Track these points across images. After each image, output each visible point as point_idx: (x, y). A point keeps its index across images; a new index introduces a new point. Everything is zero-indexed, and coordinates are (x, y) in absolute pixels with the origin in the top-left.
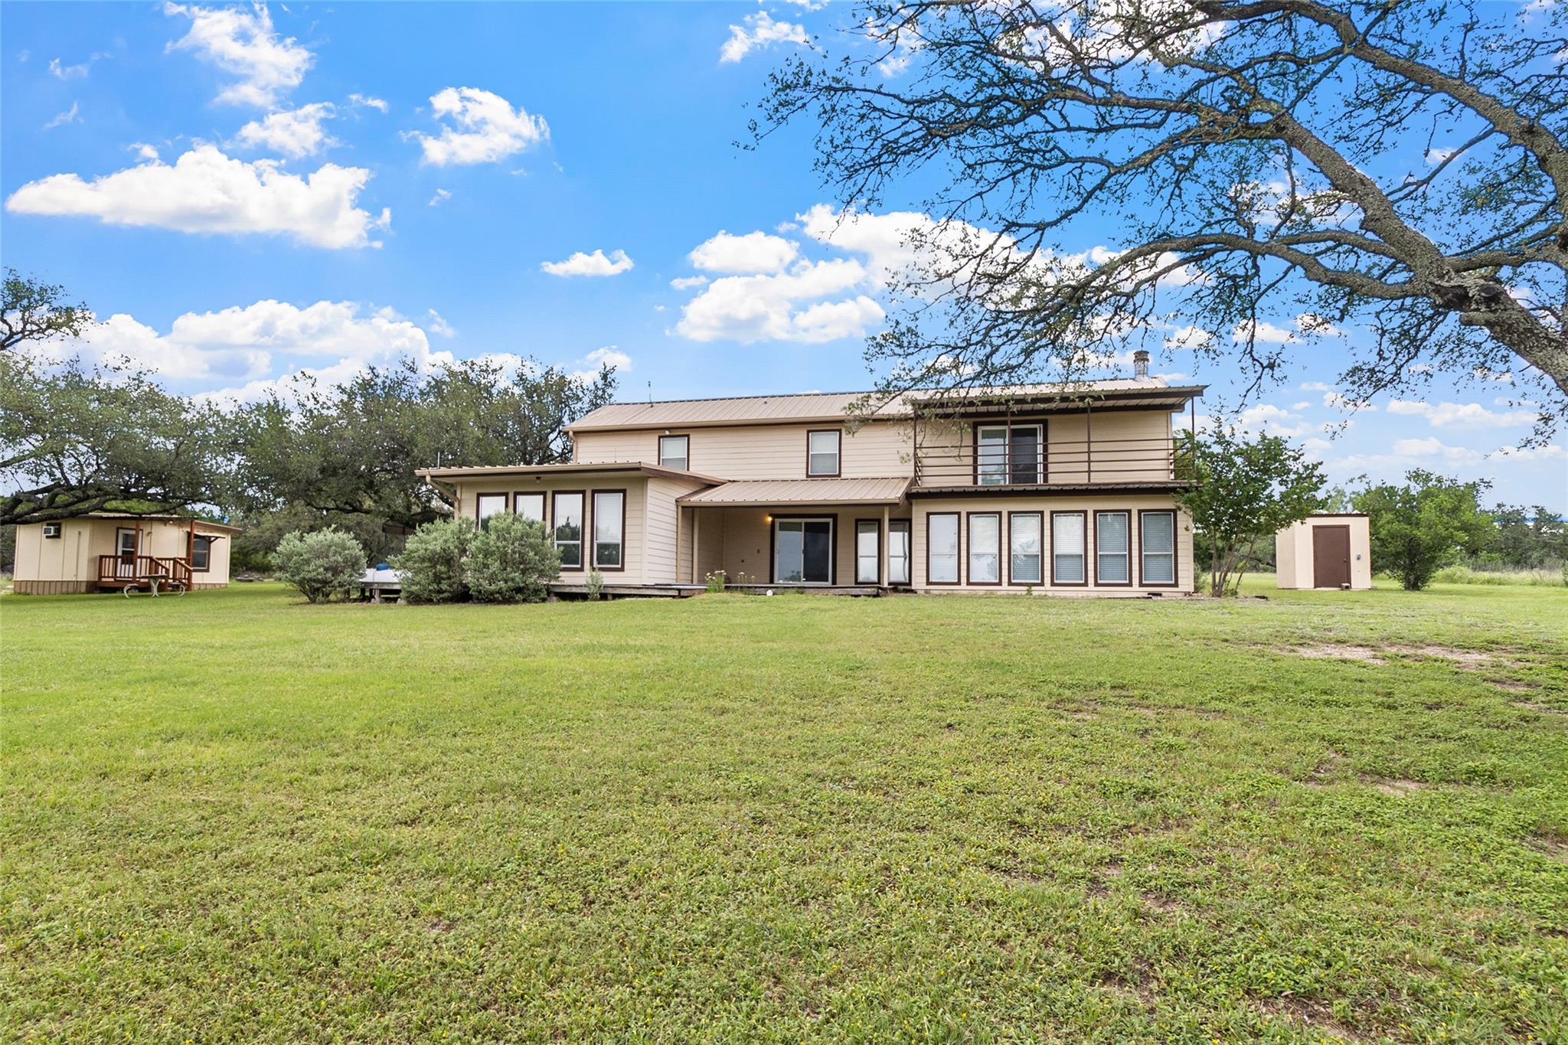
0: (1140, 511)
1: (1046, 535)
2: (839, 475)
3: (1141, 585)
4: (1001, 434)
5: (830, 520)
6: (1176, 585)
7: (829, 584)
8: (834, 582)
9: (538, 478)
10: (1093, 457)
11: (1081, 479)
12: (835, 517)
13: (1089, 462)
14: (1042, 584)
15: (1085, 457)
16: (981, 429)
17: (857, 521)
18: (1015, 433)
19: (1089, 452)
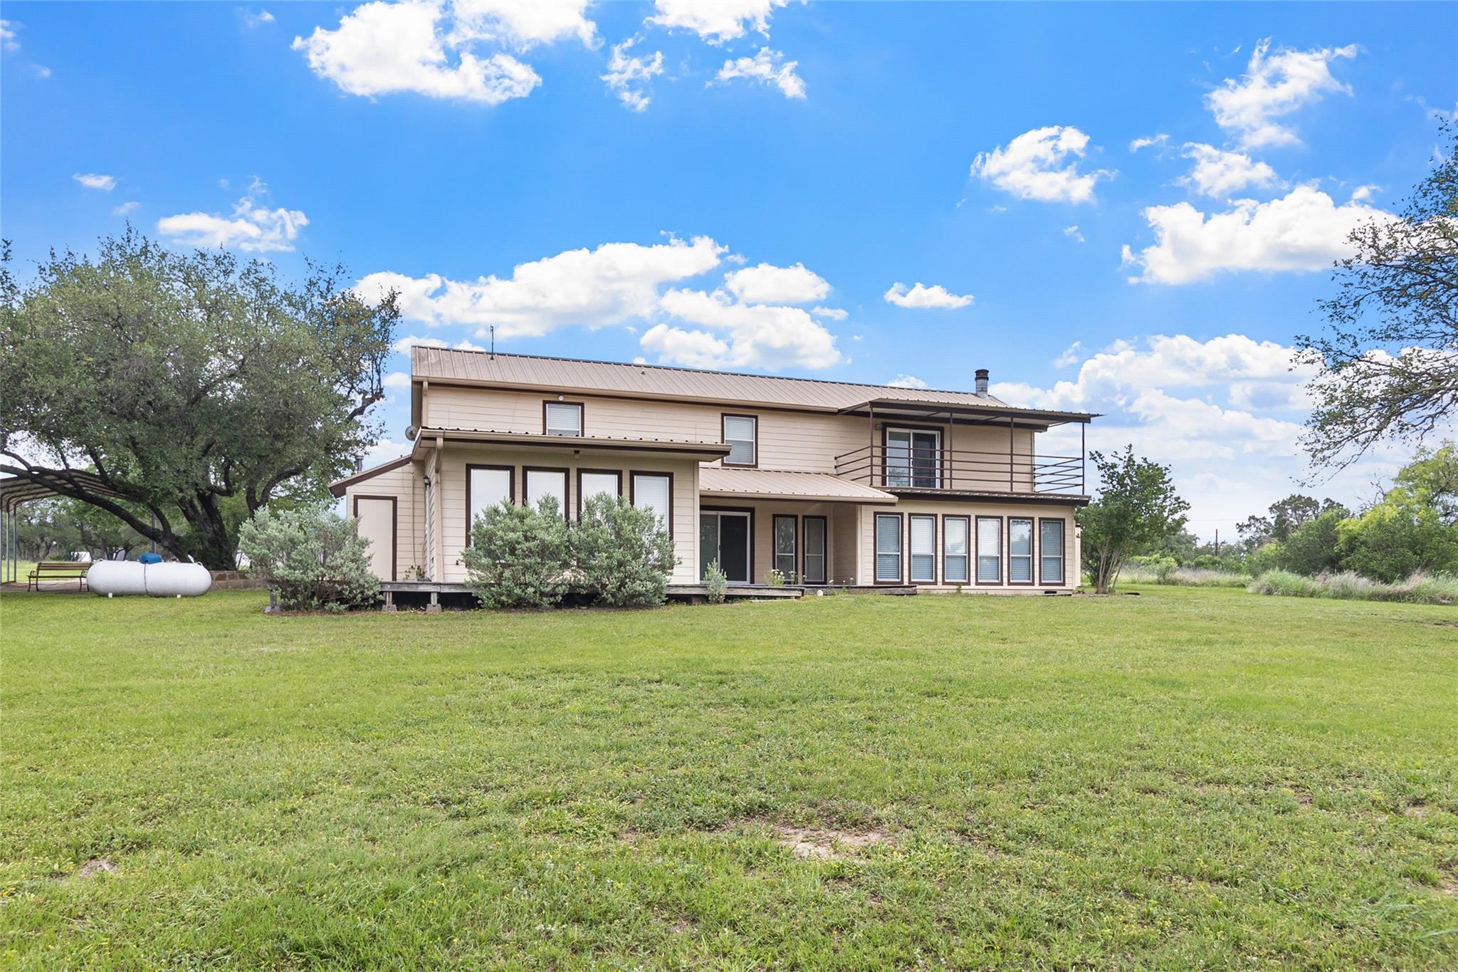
0: (1040, 519)
1: (971, 539)
2: (756, 466)
3: (1041, 584)
4: (906, 437)
5: (748, 514)
6: (1064, 584)
7: (747, 583)
8: (752, 581)
9: (577, 452)
10: (1015, 468)
11: (1005, 488)
12: (752, 510)
13: (1012, 472)
14: (969, 584)
15: (1008, 468)
16: (889, 430)
17: (775, 516)
18: (918, 437)
19: (1012, 464)
